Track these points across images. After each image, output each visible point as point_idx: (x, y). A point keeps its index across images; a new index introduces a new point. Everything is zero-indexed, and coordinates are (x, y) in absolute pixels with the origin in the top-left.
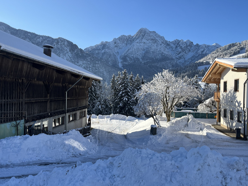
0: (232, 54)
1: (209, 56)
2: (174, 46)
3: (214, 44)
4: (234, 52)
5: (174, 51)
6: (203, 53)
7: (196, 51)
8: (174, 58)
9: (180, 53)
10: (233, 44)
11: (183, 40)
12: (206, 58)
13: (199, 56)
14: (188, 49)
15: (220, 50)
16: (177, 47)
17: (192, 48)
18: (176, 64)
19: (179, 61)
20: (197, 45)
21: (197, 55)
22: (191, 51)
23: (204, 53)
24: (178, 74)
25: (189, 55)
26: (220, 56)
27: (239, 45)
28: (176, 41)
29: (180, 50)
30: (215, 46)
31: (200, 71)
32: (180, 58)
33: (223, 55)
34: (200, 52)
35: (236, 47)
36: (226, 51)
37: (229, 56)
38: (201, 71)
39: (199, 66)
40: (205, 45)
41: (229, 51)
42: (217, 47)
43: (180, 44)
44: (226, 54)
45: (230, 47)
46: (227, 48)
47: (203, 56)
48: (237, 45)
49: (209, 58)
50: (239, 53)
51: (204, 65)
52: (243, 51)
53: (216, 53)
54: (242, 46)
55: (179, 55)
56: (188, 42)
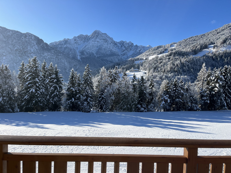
1: (144, 54)
2: (120, 46)
3: (148, 46)
4: (161, 52)
5: (120, 49)
6: (140, 52)
7: (135, 50)
8: (120, 54)
9: (124, 51)
10: (160, 46)
11: (126, 42)
12: (141, 55)
13: (137, 53)
14: (130, 48)
15: (151, 50)
16: (122, 46)
17: (133, 48)
18: (121, 59)
19: (124, 57)
20: (136, 45)
21: (136, 53)
22: (132, 50)
23: (141, 52)
24: (120, 66)
25: (131, 52)
26: (151, 54)
28: (121, 42)
29: (124, 49)
30: (149, 47)
31: (136, 64)
32: (124, 54)
33: (153, 54)
34: (138, 51)
35: (162, 48)
37: (157, 54)
38: (137, 65)
39: (135, 61)
40: (142, 46)
41: (157, 51)
42: (150, 47)
43: (124, 44)
44: (155, 53)
45: (158, 48)
47: (140, 53)
48: (163, 47)
49: (144, 56)
50: (164, 52)
51: (139, 60)
52: (166, 51)
53: (148, 52)
54: (166, 48)
55: (123, 53)
56: (130, 43)
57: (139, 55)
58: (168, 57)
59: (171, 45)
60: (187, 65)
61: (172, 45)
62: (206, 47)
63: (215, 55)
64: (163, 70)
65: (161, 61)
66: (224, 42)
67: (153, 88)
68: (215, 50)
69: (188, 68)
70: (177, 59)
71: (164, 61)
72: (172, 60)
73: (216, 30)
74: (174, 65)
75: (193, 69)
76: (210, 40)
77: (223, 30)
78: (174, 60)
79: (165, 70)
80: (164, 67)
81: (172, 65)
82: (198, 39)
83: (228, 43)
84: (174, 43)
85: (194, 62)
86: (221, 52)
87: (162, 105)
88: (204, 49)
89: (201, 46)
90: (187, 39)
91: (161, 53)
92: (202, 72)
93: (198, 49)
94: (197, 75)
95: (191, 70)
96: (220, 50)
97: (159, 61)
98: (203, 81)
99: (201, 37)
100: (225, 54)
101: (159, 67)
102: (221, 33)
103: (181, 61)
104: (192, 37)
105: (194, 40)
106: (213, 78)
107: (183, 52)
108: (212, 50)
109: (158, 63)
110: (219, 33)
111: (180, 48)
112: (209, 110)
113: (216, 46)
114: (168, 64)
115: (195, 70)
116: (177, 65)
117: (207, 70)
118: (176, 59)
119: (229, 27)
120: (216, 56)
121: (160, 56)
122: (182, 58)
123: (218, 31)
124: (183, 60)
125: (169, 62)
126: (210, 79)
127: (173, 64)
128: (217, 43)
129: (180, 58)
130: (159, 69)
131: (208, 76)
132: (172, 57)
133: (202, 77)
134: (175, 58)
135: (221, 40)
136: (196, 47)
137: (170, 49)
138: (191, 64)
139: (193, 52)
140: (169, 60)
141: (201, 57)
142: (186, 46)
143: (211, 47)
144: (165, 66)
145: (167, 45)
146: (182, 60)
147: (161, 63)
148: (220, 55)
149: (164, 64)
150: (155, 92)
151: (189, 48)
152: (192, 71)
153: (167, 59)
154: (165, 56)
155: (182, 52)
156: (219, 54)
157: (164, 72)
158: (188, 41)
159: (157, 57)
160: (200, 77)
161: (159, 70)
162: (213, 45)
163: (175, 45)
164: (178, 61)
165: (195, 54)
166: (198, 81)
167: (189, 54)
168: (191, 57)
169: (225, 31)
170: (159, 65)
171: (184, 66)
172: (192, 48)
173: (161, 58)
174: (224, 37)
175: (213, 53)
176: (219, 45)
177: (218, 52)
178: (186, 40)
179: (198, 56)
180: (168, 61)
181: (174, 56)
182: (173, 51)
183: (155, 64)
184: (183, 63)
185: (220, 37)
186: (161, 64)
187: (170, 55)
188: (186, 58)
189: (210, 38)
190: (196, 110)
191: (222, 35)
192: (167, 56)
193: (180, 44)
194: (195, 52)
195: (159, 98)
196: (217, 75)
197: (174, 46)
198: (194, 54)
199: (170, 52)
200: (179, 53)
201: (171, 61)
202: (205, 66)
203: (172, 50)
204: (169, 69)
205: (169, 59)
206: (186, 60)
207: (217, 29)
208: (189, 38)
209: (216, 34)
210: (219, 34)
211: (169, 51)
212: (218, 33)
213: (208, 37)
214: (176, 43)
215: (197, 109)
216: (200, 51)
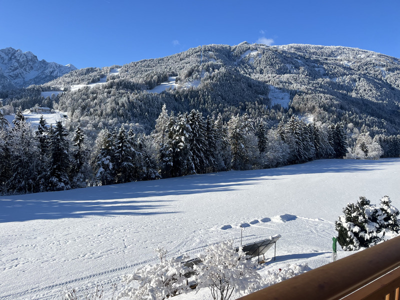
0: (90, 81)
1: (60, 80)
2: (7, 58)
3: (68, 65)
4: (93, 79)
5: (6, 64)
6: (52, 74)
7: (42, 70)
8: (5, 75)
9: (16, 69)
10: (92, 69)
11: (21, 51)
12: (55, 81)
13: (46, 77)
14: (30, 65)
15: (76, 74)
16: (11, 59)
17: (36, 65)
18: (10, 84)
19: (16, 81)
20: (44, 62)
21: (44, 76)
22: (35, 69)
23: (54, 74)
24: (8, 100)
25: (33, 74)
26: (75, 81)
27: (99, 71)
28: (9, 50)
29: (16, 64)
30: (70, 68)
31: (43, 98)
32: (17, 76)
33: (79, 81)
34: (47, 72)
35: (95, 73)
36: (82, 76)
37: (87, 83)
38: (46, 100)
39: (43, 91)
40: (56, 64)
41: (86, 76)
43: (16, 55)
44: (83, 80)
45: (89, 71)
46: (84, 73)
47: (52, 77)
48: (97, 71)
49: (60, 83)
50: (98, 80)
51: (51, 91)
52: (103, 79)
53: (69, 77)
54: (103, 73)
55: (15, 72)
56: (30, 55)
57: (50, 80)
58: (106, 90)
59: (111, 69)
60: (139, 106)
61: (113, 69)
62: (165, 79)
63: (178, 92)
64: (99, 112)
65: (95, 95)
66: (190, 74)
67: (82, 145)
68: (177, 85)
69: (141, 111)
70: (123, 94)
71: (100, 96)
72: (114, 95)
73: (178, 55)
74: (118, 104)
75: (148, 113)
76: (170, 69)
77: (188, 56)
78: (117, 96)
79: (102, 113)
80: (100, 106)
81: (114, 105)
82: (154, 65)
83: (194, 76)
84: (117, 67)
85: (149, 101)
86: (185, 89)
87: (99, 174)
88: (163, 82)
89: (159, 77)
90: (138, 63)
91: (94, 81)
92: (162, 117)
93: (154, 81)
94: (155, 123)
95: (145, 114)
96: (184, 86)
97: (91, 96)
98: (164, 132)
99: (159, 63)
100: (191, 92)
101: (90, 107)
102: (185, 61)
103: (129, 98)
104: (146, 60)
105: (148, 66)
106: (178, 128)
107: (132, 84)
108: (174, 84)
109: (89, 100)
110: (183, 59)
111: (126, 76)
112: (172, 177)
113: (179, 79)
114: (107, 103)
115: (152, 114)
116: (123, 105)
117: (169, 115)
118: (121, 95)
119: (195, 52)
120: (179, 95)
121: (92, 86)
122: (131, 93)
123: (182, 57)
124: (133, 97)
125: (109, 99)
126: (173, 129)
127: (116, 103)
128: (180, 74)
129: (127, 93)
130: (92, 110)
131: (171, 125)
132: (113, 90)
133: (162, 127)
134: (119, 93)
135: (186, 71)
136: (152, 77)
137: (109, 75)
138: (145, 104)
139: (147, 85)
140: (109, 95)
141: (159, 95)
142: (136, 73)
143: (173, 80)
144: (102, 104)
145: (105, 69)
146: (131, 97)
147: (94, 100)
148: (185, 93)
149: (101, 102)
150: (86, 152)
151: (140, 77)
152: (147, 115)
153: (106, 94)
154: (101, 88)
155: (130, 83)
156: (184, 91)
157: (101, 115)
158: (138, 66)
159: (87, 88)
160: (159, 126)
161: (91, 112)
162: (175, 78)
163: (119, 70)
164: (124, 98)
165: (150, 89)
166: (156, 132)
167: (141, 88)
168: (145, 92)
169: (191, 57)
170: (92, 103)
171: (134, 108)
172: (145, 78)
173: (95, 91)
174: (189, 67)
175: (175, 89)
176: (183, 78)
177: (182, 89)
178: (135, 63)
179: (155, 92)
180: (108, 97)
181: (117, 89)
182: (115, 81)
183: (84, 100)
184: (133, 103)
185: (184, 67)
186: (95, 102)
187: (111, 86)
188: (136, 94)
189: (171, 66)
190: (155, 179)
191: (187, 63)
192: (105, 87)
193: (126, 69)
194: (150, 85)
195: (93, 162)
196: (182, 123)
197: (117, 72)
198: (148, 88)
199: (110, 81)
200: (125, 84)
201: (113, 98)
202: (166, 109)
203: (114, 78)
204: (109, 110)
205: (109, 93)
206: (138, 97)
207: (180, 53)
208: (141, 62)
209: (179, 60)
210: (183, 61)
211: (108, 80)
212: (181, 60)
213: (168, 63)
214: (120, 67)
215: (156, 177)
216: (157, 85)
